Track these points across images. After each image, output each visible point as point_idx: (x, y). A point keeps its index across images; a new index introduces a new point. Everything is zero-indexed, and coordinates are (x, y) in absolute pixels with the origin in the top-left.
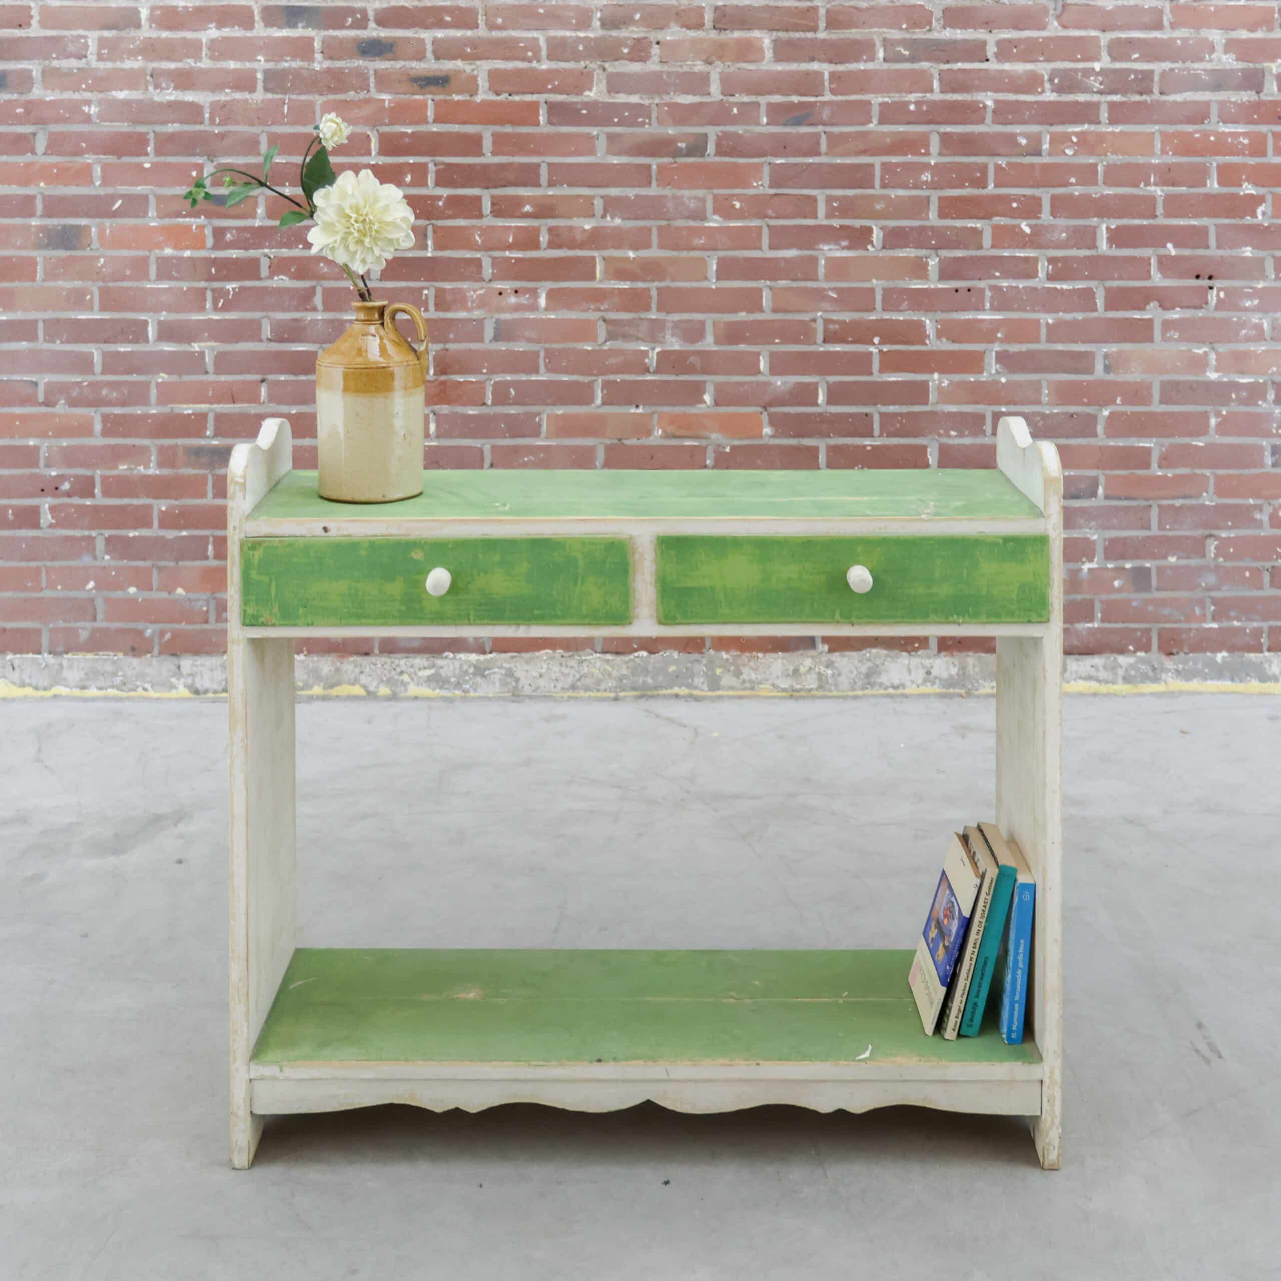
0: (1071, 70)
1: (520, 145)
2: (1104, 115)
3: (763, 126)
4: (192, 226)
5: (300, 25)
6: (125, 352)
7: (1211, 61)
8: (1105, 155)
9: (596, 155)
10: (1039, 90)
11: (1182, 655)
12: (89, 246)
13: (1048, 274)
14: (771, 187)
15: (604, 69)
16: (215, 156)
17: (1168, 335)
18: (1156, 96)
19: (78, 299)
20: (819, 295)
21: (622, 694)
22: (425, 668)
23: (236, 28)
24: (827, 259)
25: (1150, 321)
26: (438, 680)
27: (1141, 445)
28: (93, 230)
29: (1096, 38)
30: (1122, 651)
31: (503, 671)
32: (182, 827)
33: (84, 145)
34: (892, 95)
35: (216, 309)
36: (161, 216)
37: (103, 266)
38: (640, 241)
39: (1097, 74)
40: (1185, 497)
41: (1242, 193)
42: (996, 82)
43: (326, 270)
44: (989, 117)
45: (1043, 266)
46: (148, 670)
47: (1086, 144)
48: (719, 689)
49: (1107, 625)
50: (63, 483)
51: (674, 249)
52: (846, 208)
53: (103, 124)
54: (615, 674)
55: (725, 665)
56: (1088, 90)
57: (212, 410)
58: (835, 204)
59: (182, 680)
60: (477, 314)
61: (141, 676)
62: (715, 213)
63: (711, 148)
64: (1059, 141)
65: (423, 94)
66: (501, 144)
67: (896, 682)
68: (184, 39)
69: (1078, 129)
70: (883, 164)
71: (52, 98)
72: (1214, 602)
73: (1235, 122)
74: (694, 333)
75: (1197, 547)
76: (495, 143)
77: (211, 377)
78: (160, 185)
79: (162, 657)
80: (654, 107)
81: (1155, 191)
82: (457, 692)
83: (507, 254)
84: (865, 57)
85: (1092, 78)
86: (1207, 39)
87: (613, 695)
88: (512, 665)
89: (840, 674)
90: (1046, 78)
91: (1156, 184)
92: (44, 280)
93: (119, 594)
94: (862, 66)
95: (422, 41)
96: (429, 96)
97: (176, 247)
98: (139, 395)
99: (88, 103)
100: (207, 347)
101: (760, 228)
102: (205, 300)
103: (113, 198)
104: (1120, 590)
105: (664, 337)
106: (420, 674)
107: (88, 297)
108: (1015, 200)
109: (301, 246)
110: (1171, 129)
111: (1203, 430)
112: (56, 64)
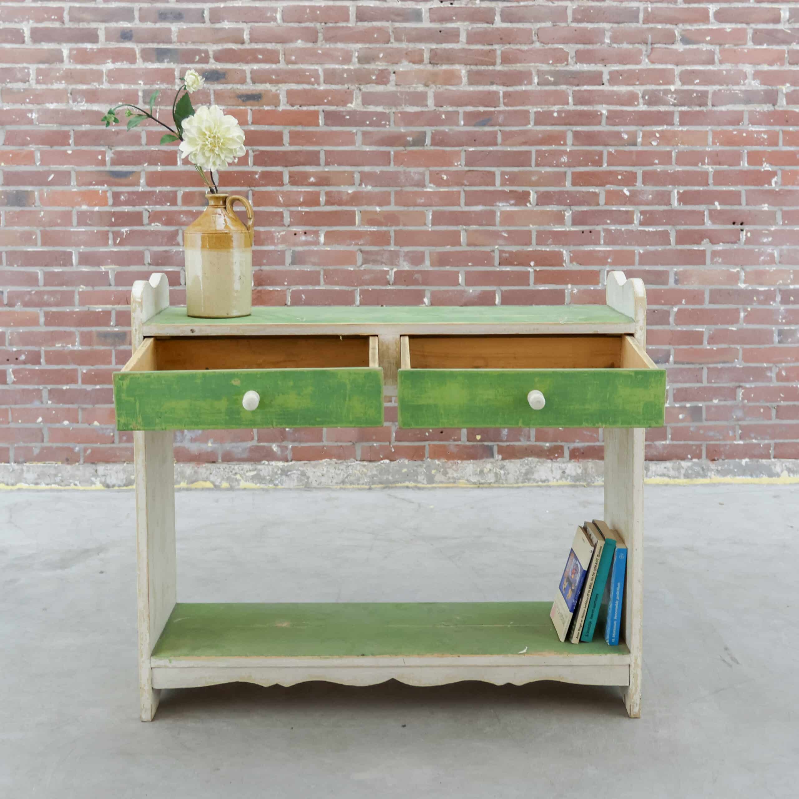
0: (656, 90)
1: (308, 138)
2: (677, 120)
3: (461, 126)
4: (98, 191)
5: (166, 61)
6: (58, 272)
7: (744, 84)
8: (677, 145)
9: (355, 144)
10: (636, 103)
11: (720, 461)
12: (33, 204)
13: (640, 221)
14: (466, 165)
15: (360, 90)
16: (113, 146)
17: (715, 260)
18: (710, 107)
19: (27, 238)
20: (497, 235)
21: (373, 486)
22: (250, 471)
23: (125, 62)
24: (502, 213)
25: (704, 251)
26: (258, 478)
27: (697, 329)
28: (36, 193)
29: (673, 69)
30: (684, 459)
31: (299, 472)
32: (102, 555)
33: (29, 139)
34: (543, 106)
35: (115, 244)
36: (79, 185)
37: (43, 217)
38: (383, 200)
39: (673, 93)
40: (724, 362)
41: (762, 170)
42: (608, 98)
43: (184, 219)
44: (604, 121)
45: (637, 216)
46: (77, 473)
47: (665, 138)
48: (433, 483)
49: (675, 442)
50: (21, 355)
51: (404, 206)
52: (513, 179)
53: (40, 125)
54: (369, 474)
55: (437, 468)
56: (666, 103)
57: (113, 309)
58: (506, 177)
59: (99, 479)
60: (281, 247)
61: (73, 477)
62: (430, 183)
63: (428, 141)
64: (648, 136)
65: (245, 106)
66: (295, 138)
67: (544, 478)
68: (91, 70)
69: (660, 128)
70: (537, 151)
71: (8, 108)
72: (741, 427)
73: (759, 123)
74: (417, 259)
75: (731, 393)
76: (291, 138)
77: (113, 288)
78: (78, 165)
79: (86, 465)
80: (392, 114)
81: (708, 168)
82: (270, 486)
83: (299, 209)
84: (526, 82)
85: (669, 96)
86: (742, 71)
87: (367, 487)
88: (305, 469)
89: (508, 473)
90: (640, 95)
91: (708, 164)
92: (6, 226)
93: (57, 425)
94: (524, 88)
95: (244, 71)
96: (249, 108)
97: (89, 205)
98: (67, 299)
99: (31, 111)
100: (110, 269)
101: (459, 192)
102: (108, 239)
103: (49, 173)
104: (683, 420)
105: (398, 262)
106: (248, 474)
107: (34, 237)
108: (620, 174)
109: (168, 204)
110: (719, 128)
111: (735, 320)
112: (9, 86)
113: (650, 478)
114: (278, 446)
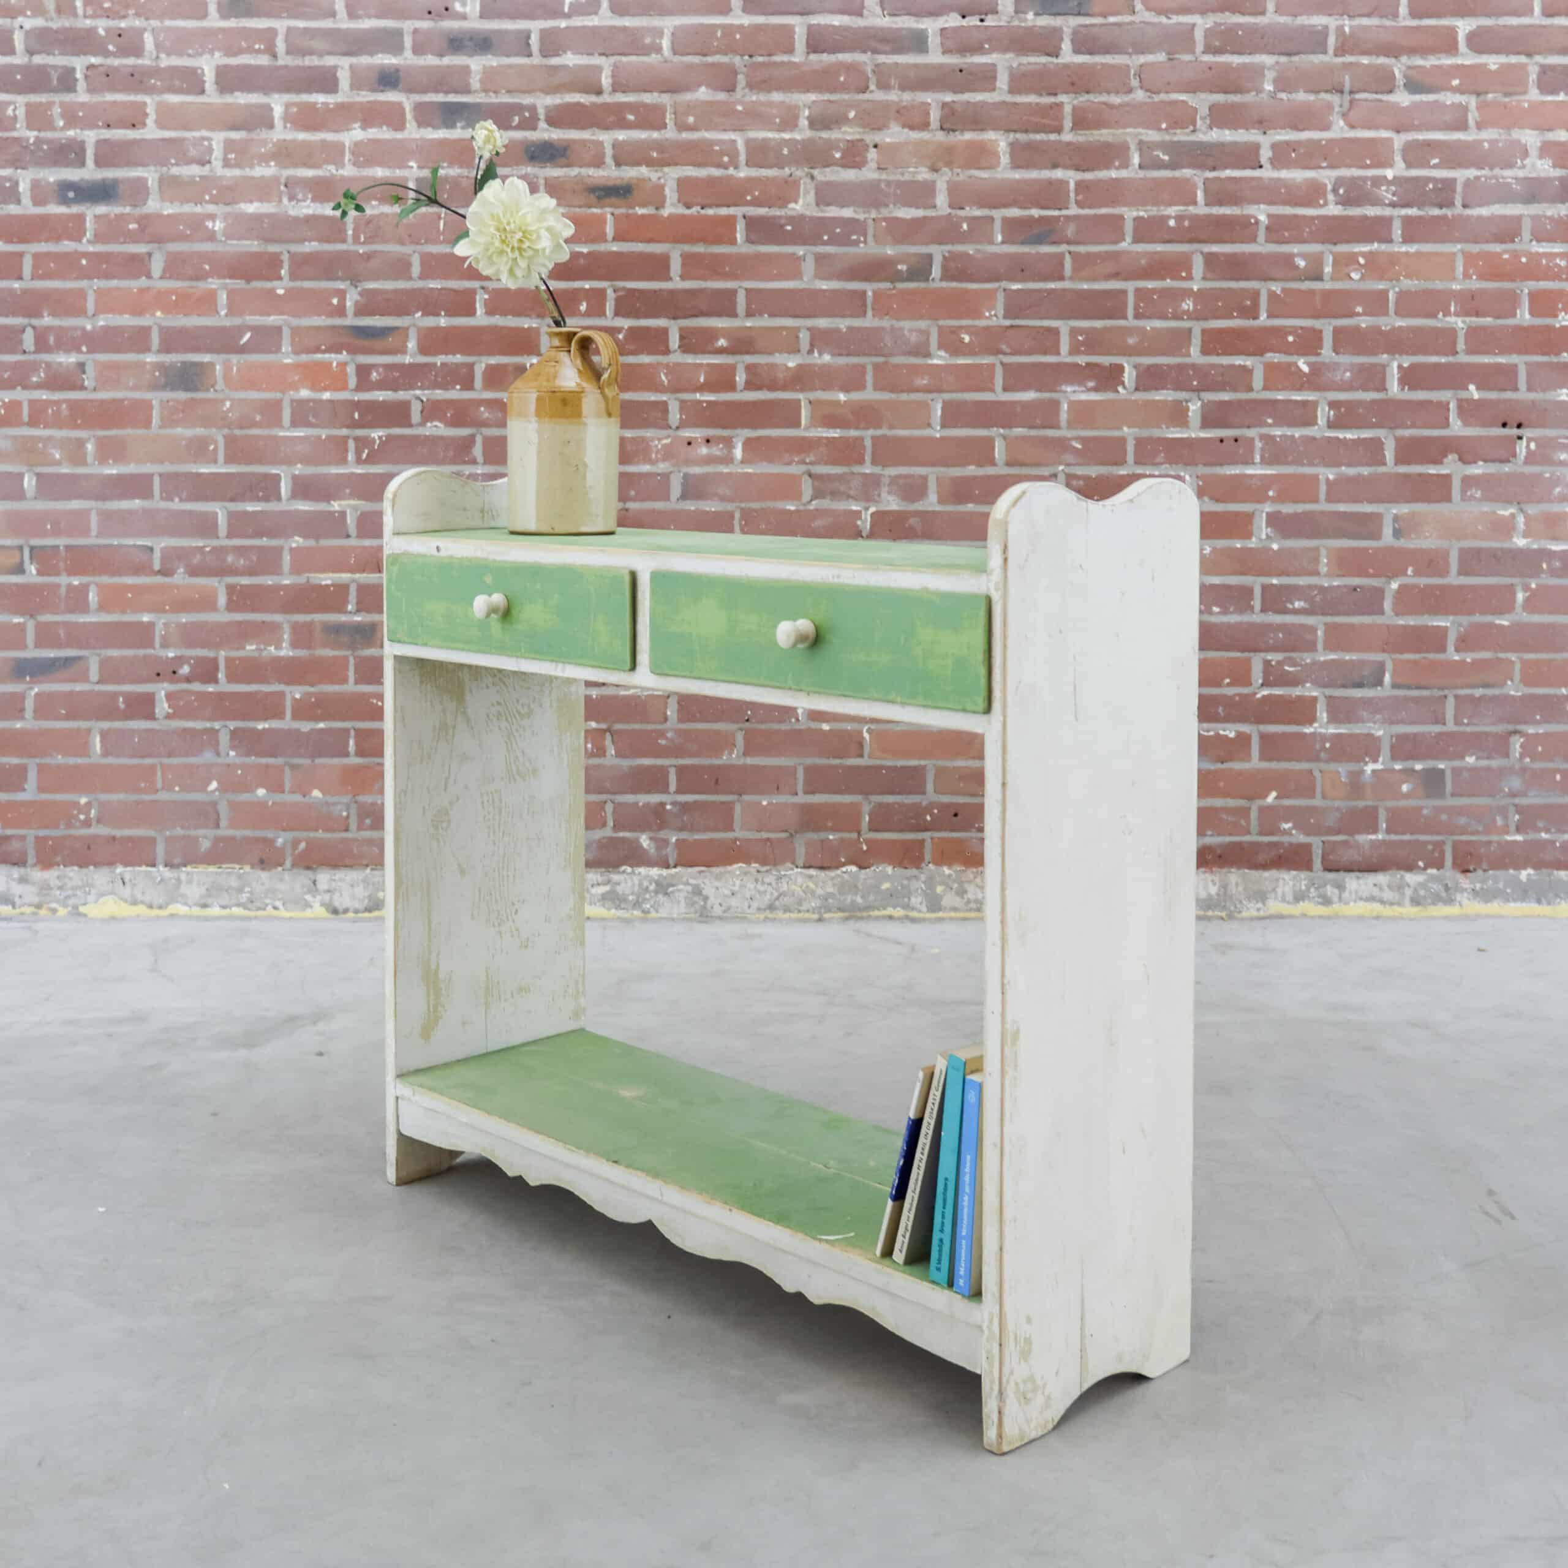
0: (1360, 178)
1: (715, 267)
2: (1397, 232)
3: (998, 245)
4: (331, 363)
5: (459, 125)
6: (254, 512)
7: (1523, 167)
8: (1398, 280)
9: (802, 279)
10: (1321, 202)
11: (1480, 872)
12: (213, 386)
13: (1328, 421)
14: (1005, 317)
15: (812, 178)
16: (359, 281)
17: (1469, 493)
18: (1459, 209)
19: (199, 449)
20: (1062, 445)
21: (826, 916)
22: (598, 884)
23: (385, 128)
24: (1071, 404)
25: (1448, 477)
26: (613, 899)
27: (1435, 624)
28: (218, 367)
29: (1389, 141)
30: (1410, 868)
31: (689, 888)
33: (207, 267)
34: (1149, 208)
35: (359, 461)
36: (296, 352)
37: (229, 410)
38: (853, 381)
39: (1390, 183)
40: (1486, 686)
41: (1558, 325)
42: (1271, 193)
43: (487, 415)
44: (1262, 234)
45: (1323, 410)
46: (280, 886)
47: (1375, 266)
48: (940, 909)
49: (1393, 837)
50: (181, 666)
51: (892, 391)
52: (1092, 343)
53: (229, 242)
54: (820, 892)
55: (946, 882)
56: (1378, 202)
57: (354, 581)
58: (1080, 338)
59: (318, 897)
60: (662, 467)
61: (271, 892)
62: (940, 347)
63: (936, 271)
64: (1344, 263)
65: (602, 207)
66: (692, 265)
68: (323, 141)
69: (1365, 248)
70: (1138, 291)
71: (170, 211)
72: (1519, 810)
73: (1551, 239)
74: (914, 490)
75: (1501, 745)
76: (684, 265)
77: (353, 542)
78: (295, 315)
79: (296, 870)
80: (870, 222)
81: (1456, 323)
82: (635, 913)
83: (698, 396)
84: (1117, 164)
85: (1383, 188)
86: (1519, 141)
87: (816, 916)
88: (699, 882)
90: (1329, 187)
91: (1457, 314)
92: (160, 427)
93: (246, 797)
94: (1113, 174)
95: (601, 143)
96: (608, 210)
97: (313, 388)
98: (268, 562)
99: (212, 217)
100: (349, 506)
101: (993, 365)
102: (346, 451)
103: (240, 330)
104: (1409, 795)
105: (879, 495)
106: (593, 891)
107: (212, 447)
108: (1290, 333)
109: (458, 387)
110: (1475, 248)
111: (1507, 607)
112: (175, 171)
113: (1347, 903)
114: (651, 839)
